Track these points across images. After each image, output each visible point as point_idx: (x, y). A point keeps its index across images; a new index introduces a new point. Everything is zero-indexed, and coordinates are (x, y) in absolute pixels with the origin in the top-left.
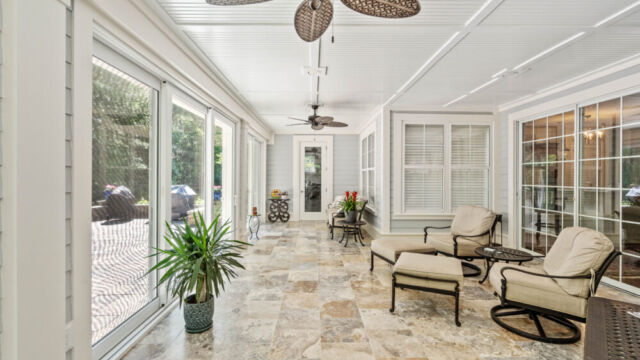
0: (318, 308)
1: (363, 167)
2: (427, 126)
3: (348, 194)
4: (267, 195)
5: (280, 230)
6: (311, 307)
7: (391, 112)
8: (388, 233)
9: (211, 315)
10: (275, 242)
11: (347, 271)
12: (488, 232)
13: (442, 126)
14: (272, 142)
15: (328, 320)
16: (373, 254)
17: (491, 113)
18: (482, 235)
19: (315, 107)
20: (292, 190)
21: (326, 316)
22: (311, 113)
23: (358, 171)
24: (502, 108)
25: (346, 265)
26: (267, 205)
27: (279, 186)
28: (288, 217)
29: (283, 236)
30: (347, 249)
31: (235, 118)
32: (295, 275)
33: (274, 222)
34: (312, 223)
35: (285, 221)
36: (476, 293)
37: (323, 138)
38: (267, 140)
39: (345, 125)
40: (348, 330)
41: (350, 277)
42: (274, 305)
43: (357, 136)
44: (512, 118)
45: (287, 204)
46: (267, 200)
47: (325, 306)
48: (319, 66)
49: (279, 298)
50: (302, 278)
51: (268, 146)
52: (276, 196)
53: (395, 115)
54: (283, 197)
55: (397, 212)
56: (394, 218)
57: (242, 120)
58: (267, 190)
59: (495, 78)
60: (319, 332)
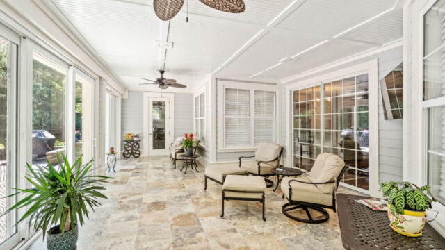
0: (169, 222)
1: (196, 117)
2: (240, 90)
3: (186, 135)
4: (122, 137)
5: (133, 164)
6: (163, 221)
7: (216, 79)
8: (215, 162)
9: (75, 242)
10: (130, 173)
11: (188, 191)
12: (277, 159)
13: (249, 91)
14: (126, 97)
15: (177, 230)
16: (206, 177)
17: (276, 84)
18: (274, 160)
19: (162, 72)
20: (142, 133)
21: (175, 227)
22: (159, 76)
23: (192, 119)
24: (283, 81)
25: (187, 187)
26: (122, 145)
27: (132, 130)
28: (140, 154)
29: (136, 169)
30: (186, 175)
31: (94, 76)
32: (148, 198)
33: (128, 158)
34: (158, 157)
35: (137, 157)
36: (272, 198)
37: (167, 95)
38: (122, 95)
39: (185, 86)
40: (192, 235)
41: (190, 195)
42: (132, 224)
43: (191, 95)
44: (288, 87)
45: (138, 144)
46: (122, 141)
47: (174, 219)
48: (167, 41)
49: (137, 218)
50: (154, 200)
51: (123, 100)
52: (130, 138)
53: (219, 82)
54: (135, 139)
55: (220, 148)
56: (219, 152)
57: (100, 78)
58: (122, 133)
59: (281, 62)
60: (171, 240)
